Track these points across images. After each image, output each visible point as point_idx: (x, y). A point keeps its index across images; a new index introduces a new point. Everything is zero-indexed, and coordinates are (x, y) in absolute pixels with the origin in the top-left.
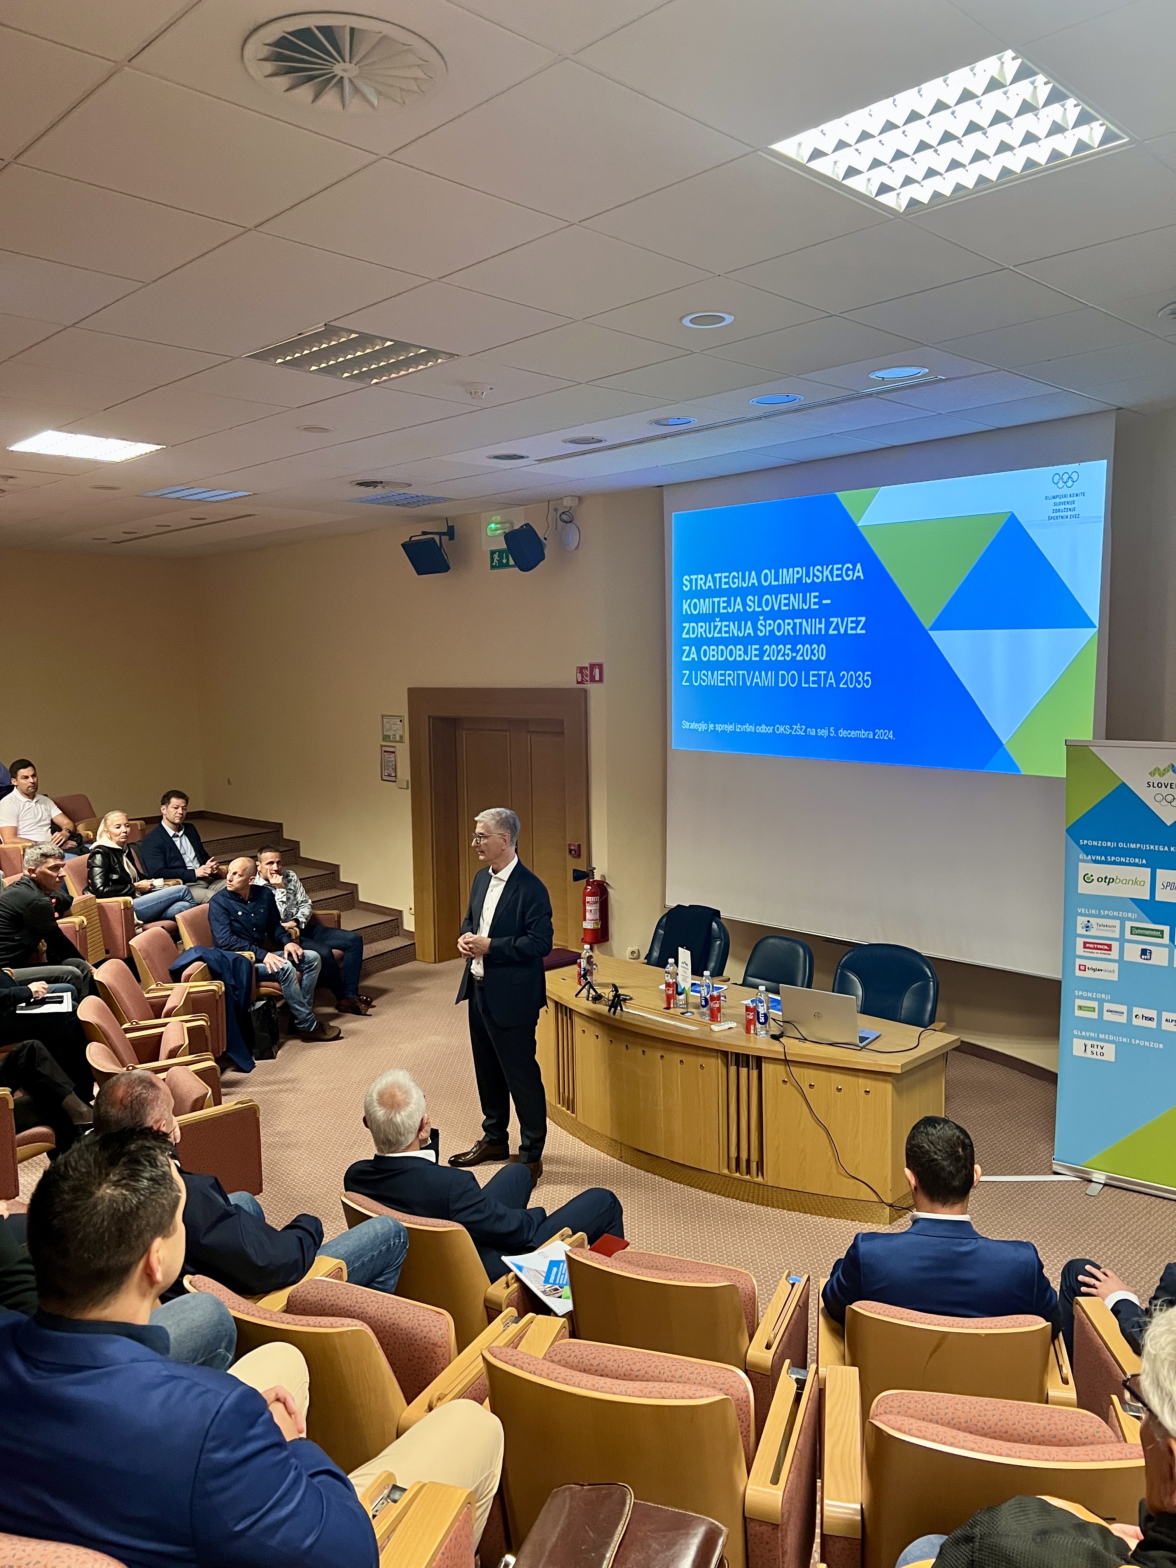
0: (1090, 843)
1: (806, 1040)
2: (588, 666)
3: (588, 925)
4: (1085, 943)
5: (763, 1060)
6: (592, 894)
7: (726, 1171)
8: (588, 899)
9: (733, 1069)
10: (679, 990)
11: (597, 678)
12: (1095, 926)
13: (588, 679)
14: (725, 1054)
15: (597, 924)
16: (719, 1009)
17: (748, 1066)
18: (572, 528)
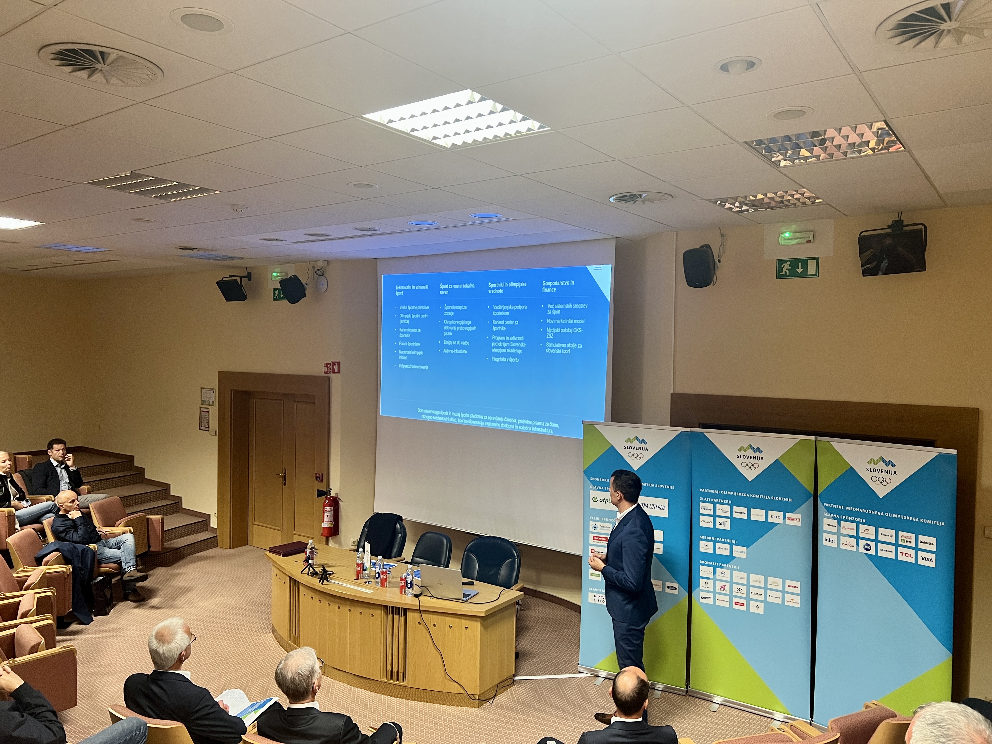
0: (596, 479)
1: (433, 597)
2: (331, 363)
3: (325, 525)
4: (594, 537)
5: (407, 610)
6: (329, 505)
7: (385, 680)
8: (326, 508)
9: (390, 616)
10: (365, 568)
11: (336, 371)
12: (599, 527)
13: (331, 370)
14: (386, 607)
15: (331, 524)
16: (386, 580)
17: (399, 614)
18: (323, 279)
